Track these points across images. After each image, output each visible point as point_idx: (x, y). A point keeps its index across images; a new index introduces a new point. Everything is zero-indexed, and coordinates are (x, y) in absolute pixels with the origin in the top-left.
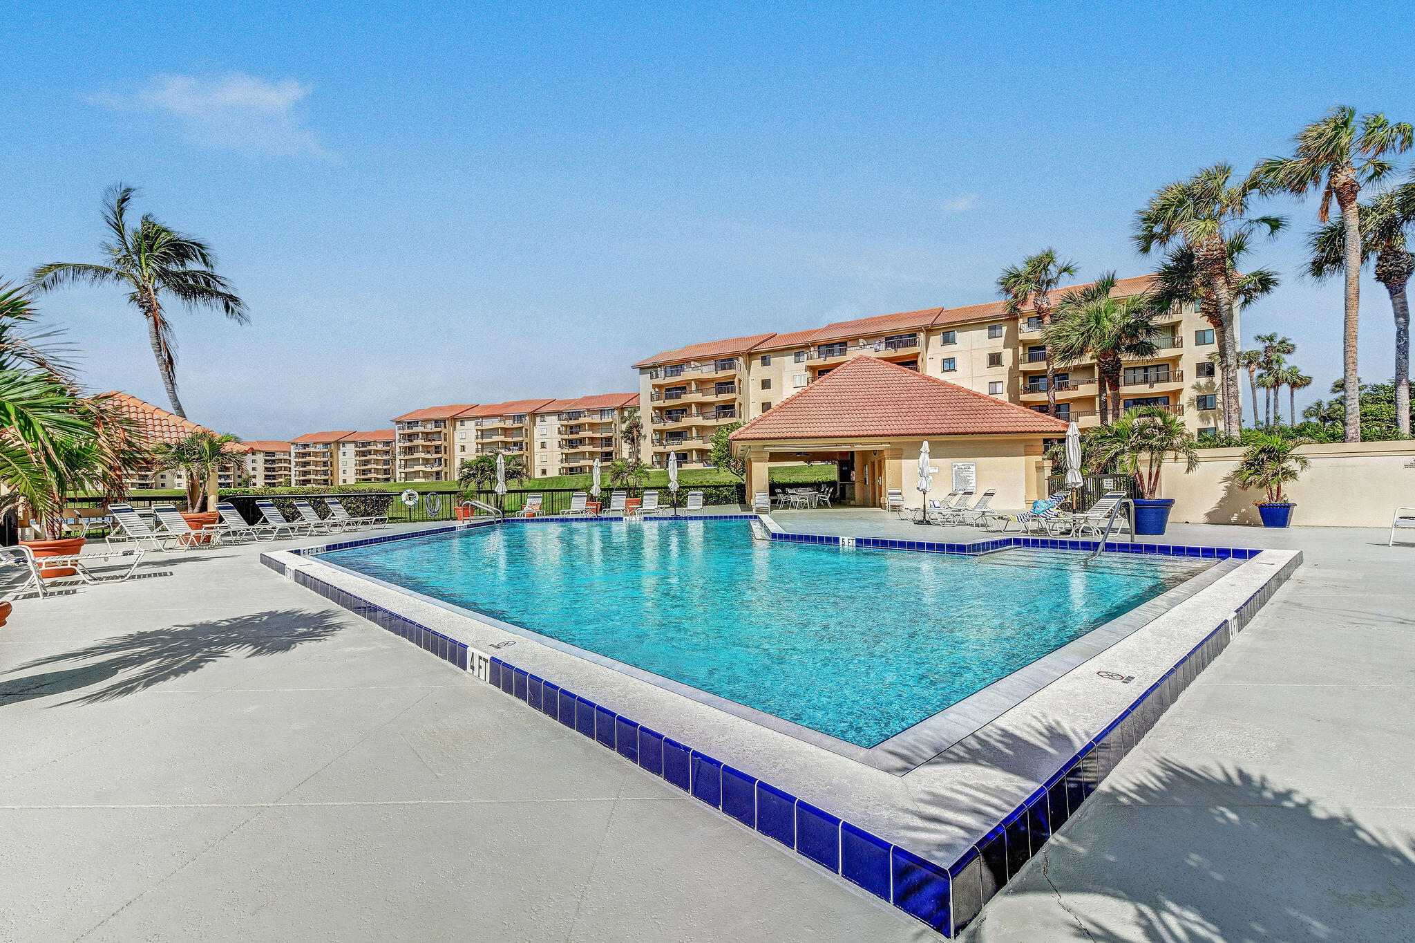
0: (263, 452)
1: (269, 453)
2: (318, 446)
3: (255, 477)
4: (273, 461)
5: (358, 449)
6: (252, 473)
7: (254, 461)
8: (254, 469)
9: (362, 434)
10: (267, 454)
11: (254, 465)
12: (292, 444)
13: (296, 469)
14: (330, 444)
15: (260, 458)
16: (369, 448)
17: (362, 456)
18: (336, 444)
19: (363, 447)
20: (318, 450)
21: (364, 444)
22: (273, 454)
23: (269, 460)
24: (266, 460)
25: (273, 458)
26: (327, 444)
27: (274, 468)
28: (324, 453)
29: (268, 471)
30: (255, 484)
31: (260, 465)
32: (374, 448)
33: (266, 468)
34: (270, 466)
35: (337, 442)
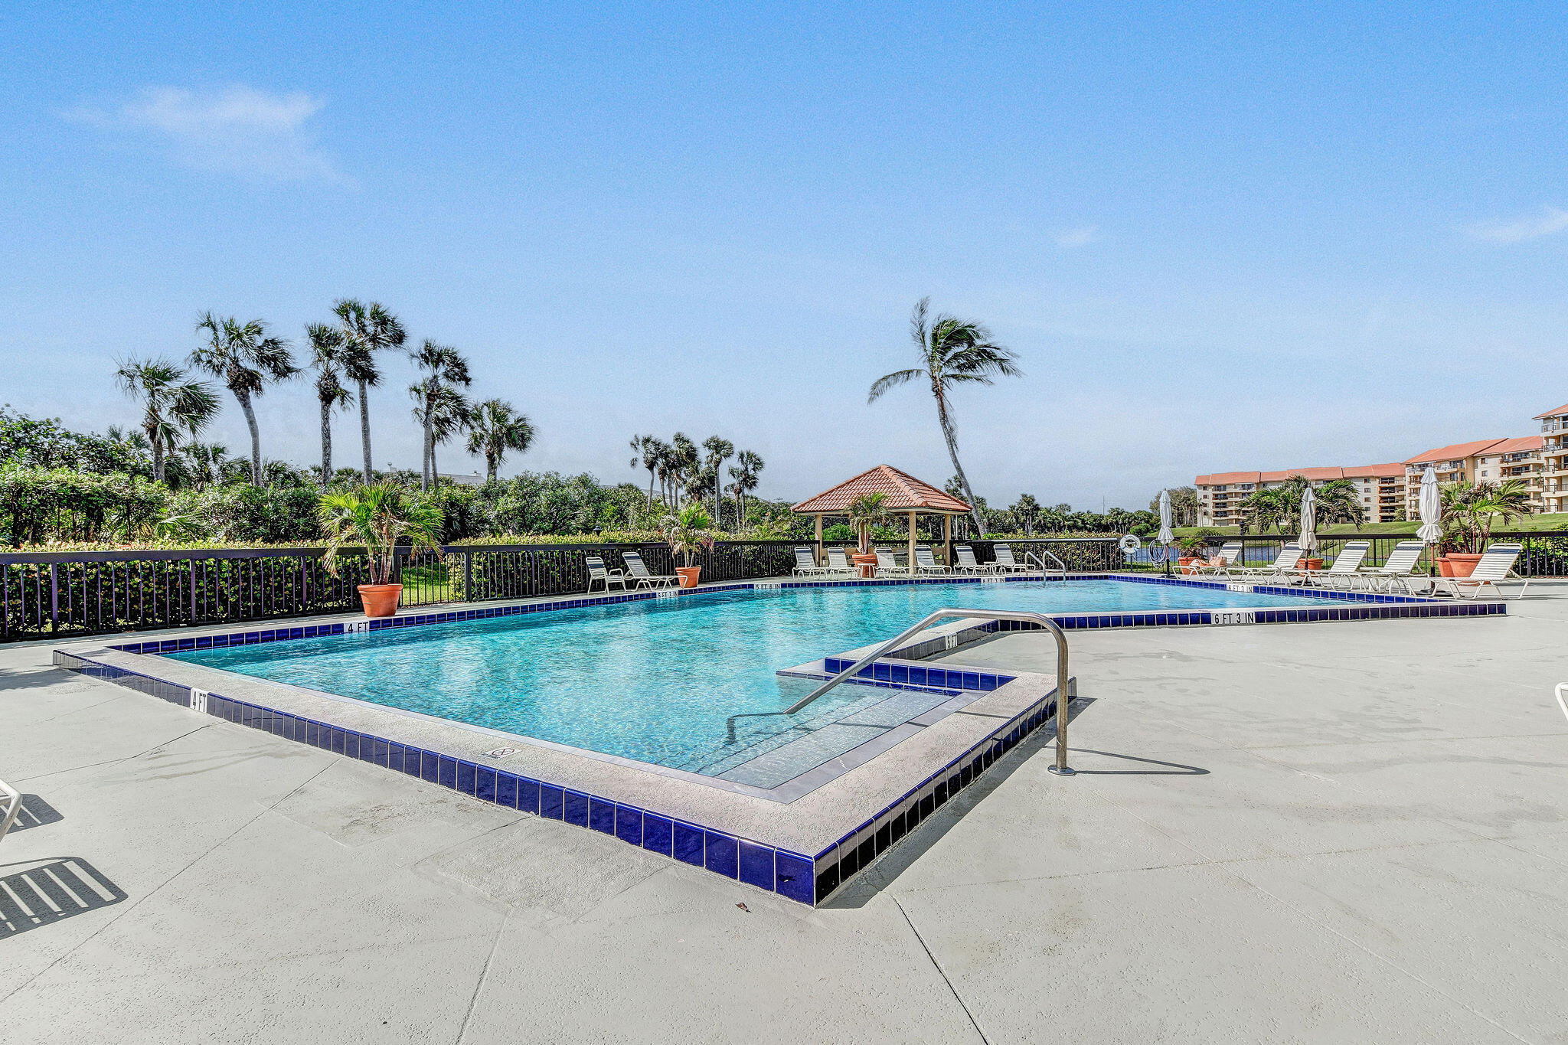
0: (1378, 478)
1: (1387, 479)
2: (1443, 466)
3: (1367, 509)
4: (1392, 489)
5: (1505, 465)
6: (1364, 505)
7: (1367, 490)
8: (1367, 500)
9: (1515, 442)
10: (1384, 480)
11: (1367, 495)
12: (1408, 465)
13: (1411, 498)
14: (1460, 461)
15: (1375, 485)
16: (1524, 462)
17: (1514, 474)
18: (1471, 461)
19: (1514, 461)
20: (1443, 471)
21: (1516, 457)
22: (1392, 480)
23: (1386, 488)
24: (1382, 488)
25: (1391, 485)
26: (1454, 462)
27: (1394, 497)
28: (1452, 475)
29: (1385, 502)
30: (1367, 519)
31: (1375, 495)
32: (1535, 461)
33: (1382, 498)
34: (1387, 495)
35: (1473, 457)
